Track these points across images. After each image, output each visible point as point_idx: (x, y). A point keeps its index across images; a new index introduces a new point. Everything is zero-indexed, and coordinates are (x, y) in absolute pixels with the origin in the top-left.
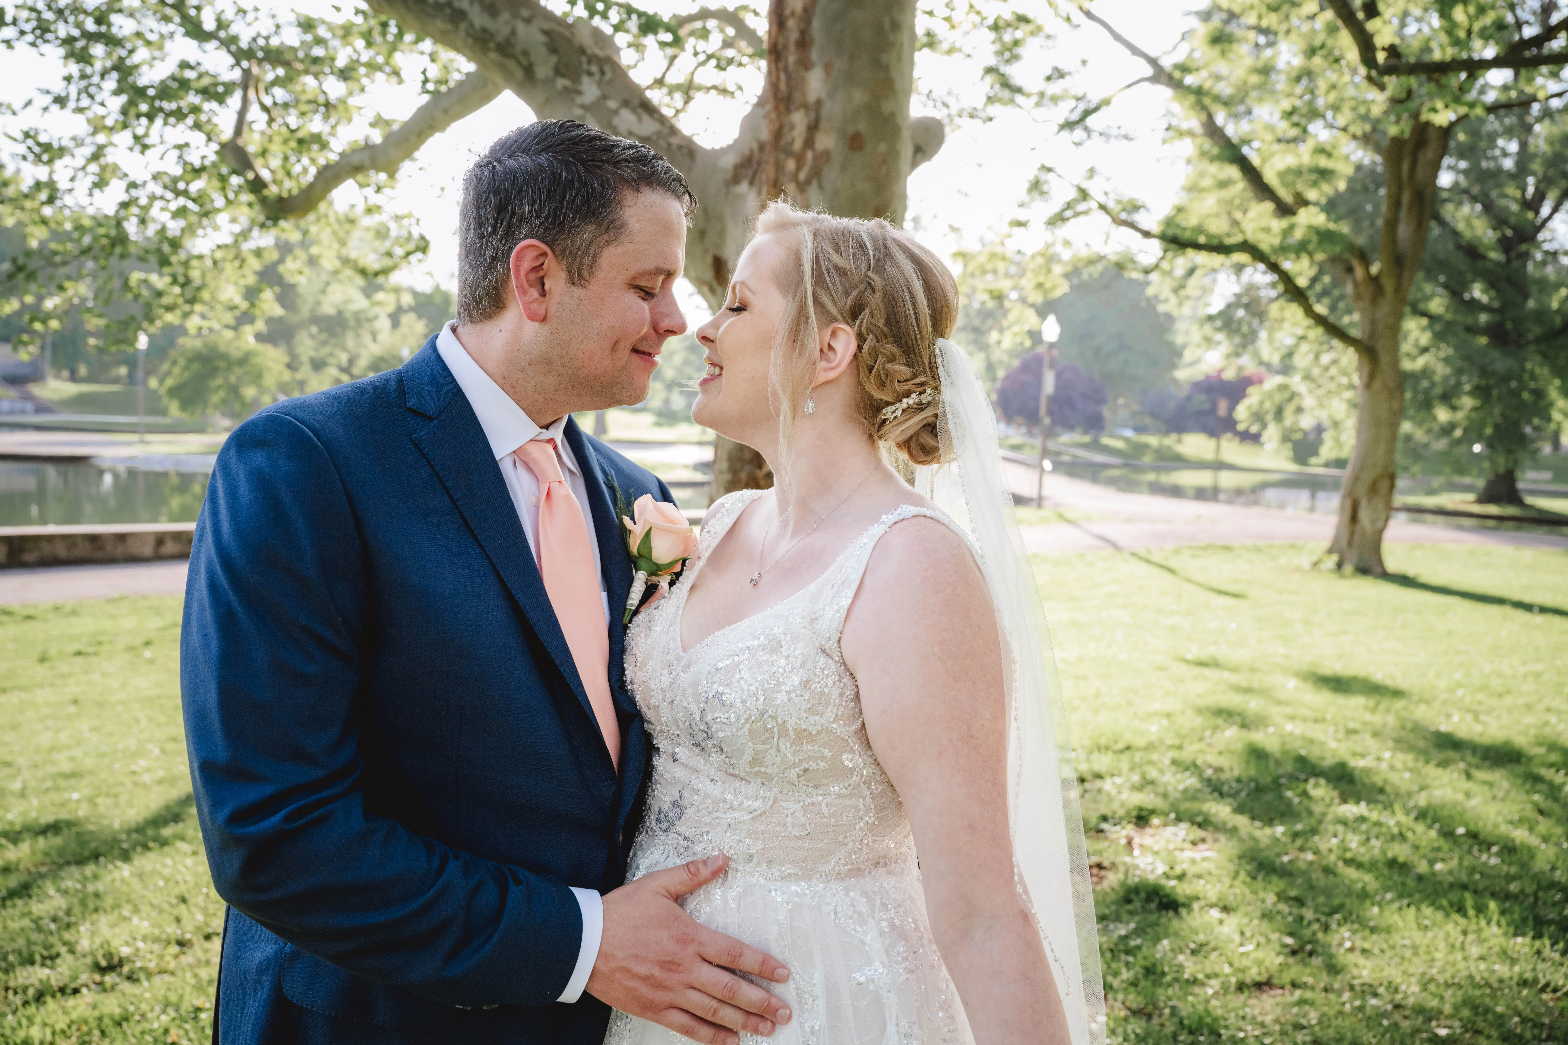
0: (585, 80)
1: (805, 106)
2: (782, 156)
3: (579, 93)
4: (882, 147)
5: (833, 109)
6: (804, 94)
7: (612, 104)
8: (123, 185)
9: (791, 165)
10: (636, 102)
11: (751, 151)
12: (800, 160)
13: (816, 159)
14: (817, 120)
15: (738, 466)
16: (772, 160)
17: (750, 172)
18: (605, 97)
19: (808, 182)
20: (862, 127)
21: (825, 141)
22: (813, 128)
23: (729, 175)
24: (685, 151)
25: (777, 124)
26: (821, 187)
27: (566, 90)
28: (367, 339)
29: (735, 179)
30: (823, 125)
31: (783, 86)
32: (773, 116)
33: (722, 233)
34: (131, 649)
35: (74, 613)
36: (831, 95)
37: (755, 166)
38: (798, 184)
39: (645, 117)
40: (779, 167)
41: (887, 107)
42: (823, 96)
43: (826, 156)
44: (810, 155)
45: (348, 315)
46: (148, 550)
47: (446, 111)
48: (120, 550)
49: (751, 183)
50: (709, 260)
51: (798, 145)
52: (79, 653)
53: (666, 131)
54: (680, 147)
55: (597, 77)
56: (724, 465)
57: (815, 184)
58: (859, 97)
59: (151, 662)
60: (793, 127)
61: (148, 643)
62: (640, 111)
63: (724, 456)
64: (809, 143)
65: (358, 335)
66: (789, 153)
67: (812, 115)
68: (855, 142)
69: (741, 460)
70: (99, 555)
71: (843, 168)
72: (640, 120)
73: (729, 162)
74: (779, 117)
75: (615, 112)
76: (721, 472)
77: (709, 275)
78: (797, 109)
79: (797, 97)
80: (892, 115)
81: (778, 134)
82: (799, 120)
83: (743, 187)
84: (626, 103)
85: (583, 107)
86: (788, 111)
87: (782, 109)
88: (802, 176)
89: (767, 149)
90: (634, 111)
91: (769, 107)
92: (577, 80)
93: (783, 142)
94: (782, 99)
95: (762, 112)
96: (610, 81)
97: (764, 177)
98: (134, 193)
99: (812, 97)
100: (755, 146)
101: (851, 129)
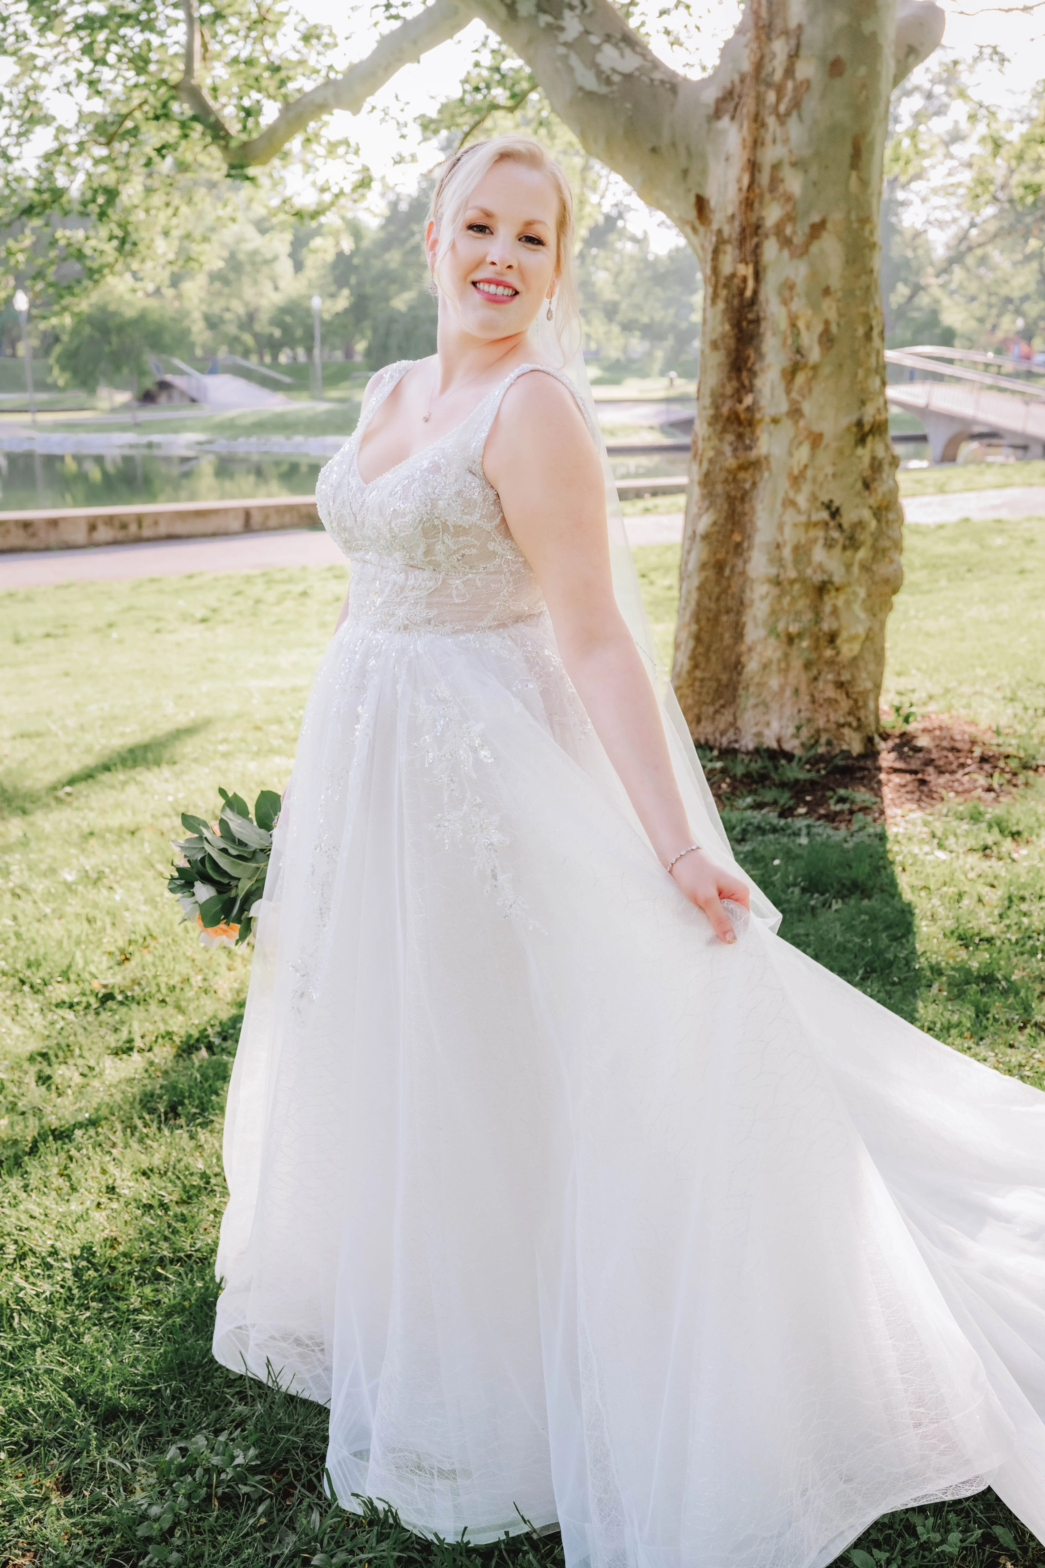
0: (567, 13)
1: (786, 33)
2: (763, 88)
3: (561, 29)
4: (862, 71)
5: (814, 35)
6: (785, 20)
7: (594, 40)
8: (51, 131)
9: (771, 97)
10: (618, 36)
11: (733, 82)
12: (780, 91)
13: (795, 89)
14: (798, 46)
15: (720, 401)
16: (753, 94)
17: (732, 105)
18: (587, 32)
19: (788, 114)
20: (842, 51)
21: (806, 69)
22: (794, 56)
23: (711, 111)
24: (668, 86)
25: (759, 55)
26: (800, 117)
27: (549, 26)
28: (267, 286)
29: (717, 114)
30: (804, 52)
31: (764, 13)
32: (754, 46)
33: (704, 172)
34: (96, 630)
35: (28, 599)
36: (812, 18)
37: (736, 99)
38: (778, 115)
39: (628, 51)
40: (760, 99)
41: (867, 27)
42: (804, 21)
43: (807, 84)
44: (790, 85)
45: (241, 256)
46: (80, 536)
47: (415, 42)
48: (53, 538)
49: (733, 118)
50: (692, 199)
51: (778, 76)
52: (48, 635)
53: (648, 65)
54: (662, 82)
55: (578, 11)
56: (707, 401)
57: (795, 114)
58: (840, 18)
59: (120, 641)
60: (774, 55)
61: (110, 626)
62: (622, 45)
63: (707, 392)
64: (789, 72)
65: (255, 282)
66: (769, 85)
67: (793, 42)
68: (835, 68)
69: (723, 395)
70: (33, 543)
71: (823, 96)
72: (622, 55)
73: (711, 95)
74: (760, 48)
75: (598, 48)
76: (705, 408)
77: (693, 214)
78: (778, 37)
79: (778, 23)
80: (874, 35)
81: (759, 66)
82: (780, 48)
83: (725, 122)
84: (608, 38)
85: (565, 44)
86: (769, 39)
87: (763, 37)
88: (782, 108)
89: (748, 81)
90: (616, 45)
91: (750, 35)
92: (558, 16)
93: (763, 75)
94: (764, 27)
95: (744, 40)
96: (591, 14)
97: (745, 111)
98: (63, 138)
99: (793, 24)
100: (736, 78)
101: (831, 55)
